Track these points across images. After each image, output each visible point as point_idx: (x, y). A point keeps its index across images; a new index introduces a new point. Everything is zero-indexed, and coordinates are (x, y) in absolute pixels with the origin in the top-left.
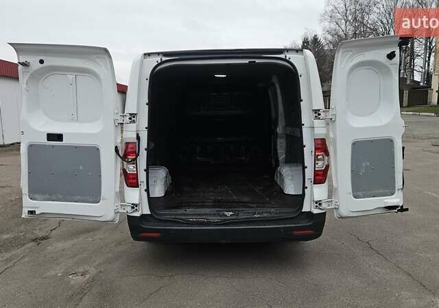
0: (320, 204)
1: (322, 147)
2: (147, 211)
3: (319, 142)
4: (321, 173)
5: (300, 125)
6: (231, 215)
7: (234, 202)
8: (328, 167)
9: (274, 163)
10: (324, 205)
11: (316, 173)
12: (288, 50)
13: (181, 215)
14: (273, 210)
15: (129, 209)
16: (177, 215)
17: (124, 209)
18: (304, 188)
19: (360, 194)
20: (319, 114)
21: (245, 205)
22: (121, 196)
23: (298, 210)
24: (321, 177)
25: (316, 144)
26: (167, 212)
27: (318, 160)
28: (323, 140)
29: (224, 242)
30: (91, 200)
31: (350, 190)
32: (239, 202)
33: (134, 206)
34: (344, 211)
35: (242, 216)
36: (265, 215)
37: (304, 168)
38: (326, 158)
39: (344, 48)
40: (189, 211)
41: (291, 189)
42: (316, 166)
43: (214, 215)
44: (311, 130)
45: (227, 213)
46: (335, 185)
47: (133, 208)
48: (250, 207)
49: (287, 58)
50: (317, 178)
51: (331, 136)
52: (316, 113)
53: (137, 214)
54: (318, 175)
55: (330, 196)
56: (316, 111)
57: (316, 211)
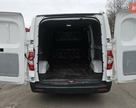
0: (109, 78)
1: (110, 54)
2: (38, 80)
3: (109, 52)
4: (110, 65)
5: (101, 45)
6: (72, 82)
7: (74, 76)
8: (113, 62)
9: (89, 59)
10: (111, 78)
11: (108, 65)
12: (96, 14)
13: (51, 82)
14: (89, 80)
15: (30, 79)
16: (50, 82)
17: (29, 79)
18: (103, 71)
19: (126, 74)
20: (109, 41)
21: (78, 77)
22: (27, 74)
23: (100, 80)
24: (110, 66)
25: (108, 53)
26: (46, 80)
27: (109, 60)
28: (111, 51)
29: (69, 93)
30: (15, 76)
31: (122, 72)
32: (76, 76)
33: (32, 78)
34: (120, 81)
35: (77, 83)
36: (87, 82)
37: (103, 63)
38: (112, 59)
39: (120, 13)
40: (55, 80)
41: (97, 70)
42: (108, 62)
43: (65, 82)
44: (106, 47)
45: (70, 81)
46: (116, 70)
47: (32, 79)
48: (80, 79)
49: (96, 17)
50: (108, 67)
51: (114, 49)
52: (108, 40)
53: (34, 82)
54: (109, 66)
55: (114, 74)
56: (108, 39)
57: (108, 81)
